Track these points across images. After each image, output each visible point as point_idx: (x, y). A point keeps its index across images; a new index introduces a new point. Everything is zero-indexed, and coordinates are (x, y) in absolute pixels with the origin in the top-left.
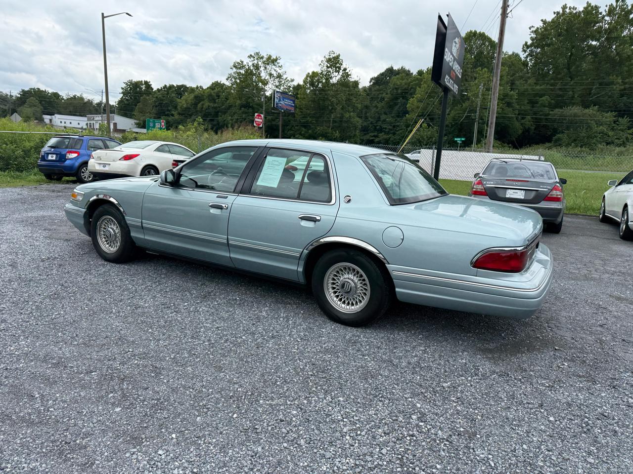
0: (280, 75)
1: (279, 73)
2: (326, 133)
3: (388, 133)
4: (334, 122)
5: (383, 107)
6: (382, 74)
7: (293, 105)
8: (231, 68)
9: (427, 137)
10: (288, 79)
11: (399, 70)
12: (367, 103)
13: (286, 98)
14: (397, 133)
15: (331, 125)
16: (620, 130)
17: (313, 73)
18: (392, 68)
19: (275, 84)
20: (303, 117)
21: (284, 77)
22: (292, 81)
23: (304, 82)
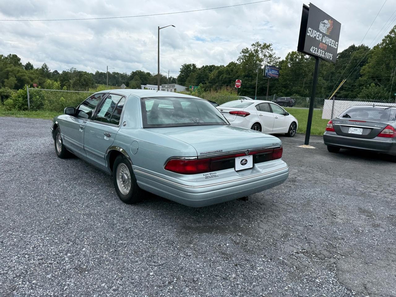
0: (271, 55)
1: (270, 54)
2: (299, 91)
3: (347, 91)
4: (306, 83)
5: (345, 73)
6: (346, 51)
7: (278, 74)
8: (240, 53)
9: (374, 93)
10: (276, 57)
11: (359, 47)
12: (333, 70)
13: (273, 70)
14: (354, 90)
15: (304, 85)
17: (293, 52)
18: (354, 46)
19: (267, 61)
20: (284, 81)
21: (274, 56)
22: (279, 58)
23: (286, 58)
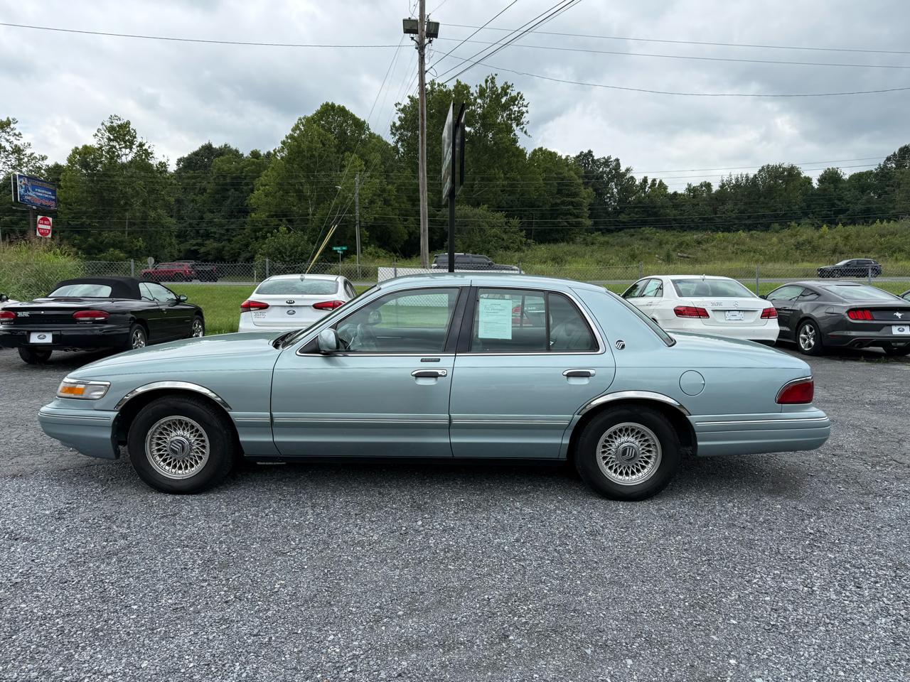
0: (19, 148)
1: (16, 146)
2: (120, 242)
3: (219, 240)
4: (131, 224)
5: (205, 203)
6: (196, 154)
7: (53, 197)
10: (34, 155)
11: (221, 149)
12: (179, 195)
13: (38, 187)
14: (234, 239)
15: (127, 229)
16: (512, 233)
17: (85, 147)
18: (210, 145)
19: (9, 163)
20: (73, 218)
21: (28, 152)
22: (44, 158)
23: (70, 160)
